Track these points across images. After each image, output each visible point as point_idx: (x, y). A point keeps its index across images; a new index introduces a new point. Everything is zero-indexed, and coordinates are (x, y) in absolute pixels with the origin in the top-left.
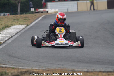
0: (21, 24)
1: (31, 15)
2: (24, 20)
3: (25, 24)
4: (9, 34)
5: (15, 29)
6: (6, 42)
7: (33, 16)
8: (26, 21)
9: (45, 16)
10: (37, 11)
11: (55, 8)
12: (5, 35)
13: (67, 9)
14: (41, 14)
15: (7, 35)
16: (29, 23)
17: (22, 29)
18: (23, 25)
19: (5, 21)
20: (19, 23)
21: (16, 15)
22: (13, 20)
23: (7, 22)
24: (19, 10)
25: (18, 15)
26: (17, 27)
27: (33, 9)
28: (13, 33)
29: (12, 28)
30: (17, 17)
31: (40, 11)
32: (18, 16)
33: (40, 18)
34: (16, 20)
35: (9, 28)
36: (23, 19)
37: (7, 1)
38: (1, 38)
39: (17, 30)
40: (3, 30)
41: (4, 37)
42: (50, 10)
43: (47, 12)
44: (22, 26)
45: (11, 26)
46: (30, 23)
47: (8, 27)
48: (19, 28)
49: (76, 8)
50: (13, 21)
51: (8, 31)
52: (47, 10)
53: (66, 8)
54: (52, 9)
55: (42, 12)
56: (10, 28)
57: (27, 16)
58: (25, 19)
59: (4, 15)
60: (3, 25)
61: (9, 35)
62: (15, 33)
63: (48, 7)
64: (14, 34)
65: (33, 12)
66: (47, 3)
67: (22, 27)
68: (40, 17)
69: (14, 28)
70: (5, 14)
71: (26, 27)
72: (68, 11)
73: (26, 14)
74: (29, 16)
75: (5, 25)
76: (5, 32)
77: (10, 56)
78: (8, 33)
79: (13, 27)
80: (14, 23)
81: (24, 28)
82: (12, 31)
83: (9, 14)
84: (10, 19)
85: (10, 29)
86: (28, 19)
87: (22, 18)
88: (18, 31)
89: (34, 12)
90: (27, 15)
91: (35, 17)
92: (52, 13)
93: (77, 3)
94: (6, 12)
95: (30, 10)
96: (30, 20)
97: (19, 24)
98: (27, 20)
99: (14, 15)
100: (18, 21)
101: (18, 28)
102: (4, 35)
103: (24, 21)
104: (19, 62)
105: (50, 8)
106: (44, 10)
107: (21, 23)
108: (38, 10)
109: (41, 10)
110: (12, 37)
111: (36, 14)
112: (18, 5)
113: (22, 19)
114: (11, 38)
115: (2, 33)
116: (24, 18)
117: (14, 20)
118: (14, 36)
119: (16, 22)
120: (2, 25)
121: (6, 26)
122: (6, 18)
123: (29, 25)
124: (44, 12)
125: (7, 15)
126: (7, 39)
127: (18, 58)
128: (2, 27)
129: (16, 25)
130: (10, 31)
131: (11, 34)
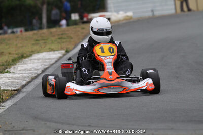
0: (53, 50)
1: (74, 28)
2: (59, 41)
3: (62, 49)
4: (29, 72)
5: (41, 61)
6: (24, 90)
7: (79, 31)
8: (63, 42)
10: (85, 19)
11: (126, 11)
12: (19, 74)
13: (152, 11)
15: (24, 75)
16: (70, 46)
17: (56, 59)
18: (57, 50)
19: (16, 45)
20: (48, 46)
21: (41, 32)
22: (34, 43)
23: (22, 47)
24: (44, 20)
25: (45, 31)
26: (43, 56)
28: (38, 70)
29: (35, 59)
30: (43, 35)
32: (43, 33)
34: (41, 42)
35: (27, 59)
36: (57, 37)
38: (12, 82)
39: (46, 62)
40: (15, 64)
41: (18, 78)
42: (115, 14)
43: (109, 19)
44: (57, 52)
45: (31, 55)
46: (73, 46)
47: (25, 57)
48: (49, 59)
49: (173, 7)
51: (25, 67)
52: (107, 15)
53: (150, 9)
54: (118, 13)
56: (30, 58)
58: (60, 37)
59: (13, 32)
60: (13, 54)
61: (28, 75)
62: (43, 69)
65: (75, 23)
67: (56, 55)
69: (38, 59)
70: (15, 30)
71: (64, 55)
75: (16, 54)
76: (19, 68)
77: (36, 118)
78: (25, 70)
79: (36, 56)
80: (36, 47)
81: (60, 58)
83: (23, 29)
84: (27, 40)
85: (30, 62)
86: (68, 37)
87: (54, 36)
88: (47, 64)
89: (80, 22)
91: (82, 33)
92: (120, 21)
94: (17, 27)
96: (72, 40)
97: (49, 48)
98: (65, 39)
99: (35, 32)
100: (45, 43)
101: (47, 57)
102: (17, 75)
103: (59, 43)
105: (115, 11)
106: (101, 16)
107: (53, 46)
108: (87, 16)
110: (36, 77)
111: (85, 26)
112: (41, 10)
113: (53, 39)
114: (33, 79)
115: (12, 70)
116: (59, 35)
117: (37, 40)
119: (42, 45)
120: (10, 53)
121: (20, 55)
122: (17, 37)
123: (71, 50)
125: (19, 33)
126: (24, 83)
127: (56, 122)
128: (11, 58)
129: (42, 52)
130: (29, 65)
131: (32, 72)
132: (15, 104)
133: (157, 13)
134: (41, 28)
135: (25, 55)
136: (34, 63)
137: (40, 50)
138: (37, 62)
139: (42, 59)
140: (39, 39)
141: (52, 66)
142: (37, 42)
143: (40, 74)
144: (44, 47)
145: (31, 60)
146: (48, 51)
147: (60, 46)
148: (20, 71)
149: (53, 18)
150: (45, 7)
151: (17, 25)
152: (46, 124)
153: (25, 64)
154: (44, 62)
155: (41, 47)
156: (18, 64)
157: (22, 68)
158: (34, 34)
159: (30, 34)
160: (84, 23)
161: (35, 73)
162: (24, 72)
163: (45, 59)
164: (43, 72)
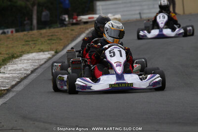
0: (42, 51)
1: (63, 30)
2: (49, 42)
3: (51, 50)
4: (19, 72)
5: (30, 61)
6: (14, 89)
7: (68, 33)
8: (53, 43)
10: (74, 21)
12: (9, 74)
14: (83, 26)
15: (14, 75)
16: (60, 48)
17: (45, 60)
18: (46, 51)
19: (7, 45)
20: (38, 47)
21: (31, 32)
22: (24, 43)
23: (12, 47)
24: (35, 22)
25: (35, 32)
26: (33, 57)
28: (27, 70)
29: (24, 60)
30: (32, 36)
31: (80, 20)
32: (33, 34)
33: (82, 36)
34: (31, 43)
35: (17, 59)
36: (46, 39)
37: (9, 3)
38: (2, 82)
40: (6, 65)
41: (8, 78)
44: (46, 53)
45: (21, 56)
46: (62, 47)
48: (38, 59)
50: (23, 45)
51: (15, 67)
52: (96, 17)
55: (86, 23)
56: (20, 58)
57: (54, 32)
58: (50, 38)
59: (4, 33)
60: (3, 54)
61: (18, 75)
62: (32, 70)
63: (98, 12)
64: (29, 72)
66: (95, 2)
67: (45, 56)
68: (82, 32)
69: (28, 60)
70: (6, 30)
71: (53, 56)
72: (141, 17)
73: (50, 28)
74: (58, 32)
75: (7, 54)
76: (10, 68)
77: (24, 117)
78: (15, 70)
79: (26, 57)
80: (26, 48)
81: (50, 59)
82: (25, 65)
83: (14, 30)
84: (17, 41)
85: (20, 62)
86: (57, 38)
87: (43, 37)
88: (37, 64)
89: (69, 24)
90: (52, 30)
91: (72, 34)
94: (8, 27)
96: (61, 41)
97: (39, 49)
98: (54, 40)
99: (25, 33)
100: (35, 44)
101: (37, 57)
102: (7, 75)
103: (48, 44)
104: (46, 129)
106: (90, 18)
107: (43, 47)
108: (76, 18)
109: (85, 18)
110: (25, 78)
111: (74, 27)
112: (32, 11)
113: (43, 40)
114: (22, 79)
115: (2, 70)
116: (49, 36)
117: (27, 41)
118: (28, 75)
119: (32, 46)
121: (10, 55)
122: (8, 38)
123: (60, 51)
124: (91, 22)
125: (10, 33)
126: (14, 83)
127: (44, 122)
128: (2, 58)
129: (32, 53)
130: (19, 65)
131: (22, 72)
132: (5, 103)
133: (144, 17)
135: (15, 56)
136: (23, 64)
137: (30, 51)
138: (27, 63)
140: (30, 39)
141: (42, 67)
142: (27, 43)
143: (30, 74)
144: (34, 48)
145: (21, 60)
147: (49, 47)
148: (10, 71)
152: (34, 123)
153: (16, 64)
154: (33, 63)
155: (31, 48)
156: (8, 64)
157: (12, 68)
158: (25, 35)
159: (20, 34)
161: (25, 74)
162: (14, 72)
163: (34, 60)
164: (32, 72)
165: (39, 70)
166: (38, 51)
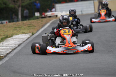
0: (24, 33)
1: (37, 21)
3: (30, 32)
4: (11, 46)
6: (8, 56)
7: (39, 23)
8: (31, 29)
9: (54, 21)
10: (43, 16)
11: (66, 11)
12: (5, 47)
13: (81, 11)
14: (48, 19)
16: (35, 31)
17: (26, 39)
19: (4, 30)
20: (22, 31)
21: (18, 23)
22: (13, 29)
23: (7, 31)
24: (20, 16)
25: (20, 22)
27: (37, 14)
28: (16, 44)
29: (14, 38)
30: (19, 25)
31: (47, 16)
32: (19, 24)
33: (48, 24)
34: (18, 29)
35: (10, 38)
36: (27, 26)
38: (1, 52)
39: (21, 40)
40: (3, 41)
41: (4, 49)
43: (57, 16)
44: (26, 34)
45: (12, 36)
46: (36, 31)
47: (9, 37)
49: (93, 9)
51: (9, 43)
52: (56, 13)
53: (80, 10)
54: (62, 13)
55: (50, 17)
56: (11, 38)
57: (31, 22)
59: (2, 23)
60: (2, 35)
61: (10, 48)
62: (19, 44)
64: (17, 46)
65: (37, 18)
66: (55, 5)
67: (27, 36)
68: (48, 22)
69: (16, 39)
70: (3, 22)
71: (31, 36)
73: (29, 19)
74: (33, 22)
75: (4, 35)
76: (5, 44)
77: (14, 72)
78: (8, 44)
79: (15, 37)
80: (15, 32)
81: (29, 38)
82: (14, 42)
83: (7, 21)
84: (10, 28)
85: (11, 40)
86: (33, 26)
87: (25, 25)
88: (21, 41)
89: (40, 17)
91: (41, 24)
93: (94, 3)
94: (4, 20)
95: (34, 14)
96: (36, 28)
97: (23, 32)
98: (31, 27)
99: (14, 23)
100: (20, 29)
101: (21, 37)
102: (4, 48)
103: (28, 29)
105: (60, 11)
106: (52, 14)
107: (25, 31)
108: (44, 14)
109: (49, 14)
110: (15, 49)
112: (18, 10)
113: (25, 27)
114: (13, 50)
115: (1, 45)
116: (28, 25)
117: (15, 28)
118: (16, 47)
121: (6, 36)
122: (4, 26)
123: (35, 34)
124: (53, 16)
125: (5, 23)
126: (8, 52)
127: (26, 75)
128: (1, 38)
129: (18, 34)
130: (11, 42)
131: (12, 45)
132: (3, 64)
133: (84, 13)
134: (18, 21)
135: (9, 36)
137: (17, 33)
138: (15, 40)
139: (19, 38)
140: (17, 27)
141: (24, 42)
142: (15, 29)
144: (20, 31)
146: (21, 34)
149: (25, 15)
150: (20, 9)
151: (4, 19)
153: (9, 41)
154: (19, 40)
155: (18, 32)
156: (4, 41)
157: (7, 44)
158: (14, 24)
159: (11, 24)
160: (42, 18)
162: (8, 46)
163: (20, 39)
164: (19, 46)
165: (23, 44)
166: (22, 33)
